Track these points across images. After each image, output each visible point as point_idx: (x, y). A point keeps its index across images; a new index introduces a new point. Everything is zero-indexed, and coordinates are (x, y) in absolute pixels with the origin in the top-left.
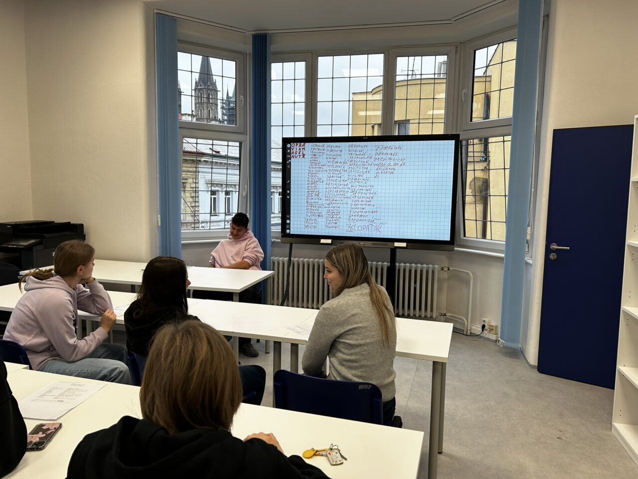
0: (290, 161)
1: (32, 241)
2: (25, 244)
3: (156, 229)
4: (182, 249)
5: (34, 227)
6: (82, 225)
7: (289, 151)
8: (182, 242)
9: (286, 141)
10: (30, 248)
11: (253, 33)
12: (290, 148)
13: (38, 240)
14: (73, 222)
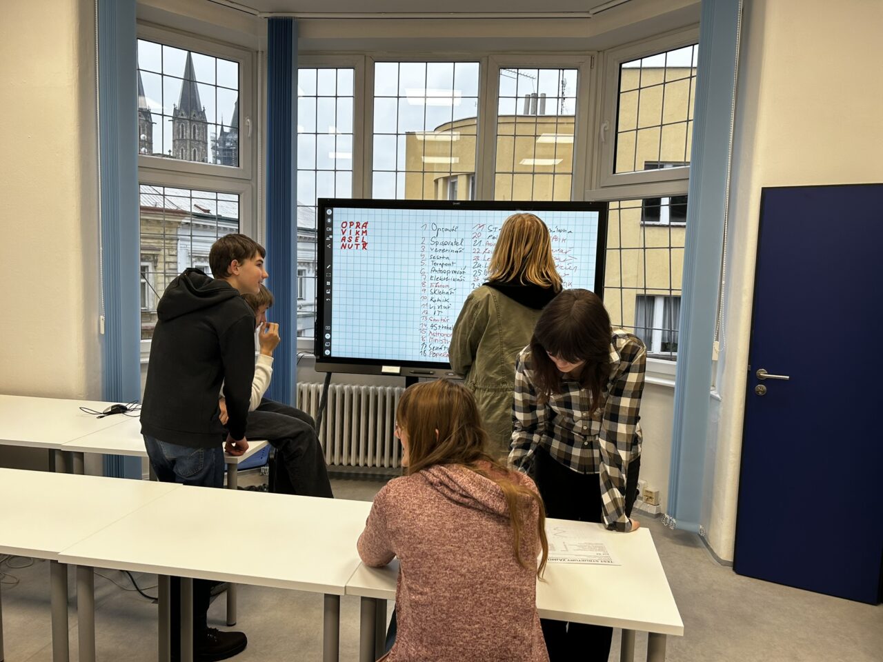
0: (331, 237)
3: (97, 339)
7: (329, 220)
9: (325, 205)
11: (269, 15)
12: (331, 217)
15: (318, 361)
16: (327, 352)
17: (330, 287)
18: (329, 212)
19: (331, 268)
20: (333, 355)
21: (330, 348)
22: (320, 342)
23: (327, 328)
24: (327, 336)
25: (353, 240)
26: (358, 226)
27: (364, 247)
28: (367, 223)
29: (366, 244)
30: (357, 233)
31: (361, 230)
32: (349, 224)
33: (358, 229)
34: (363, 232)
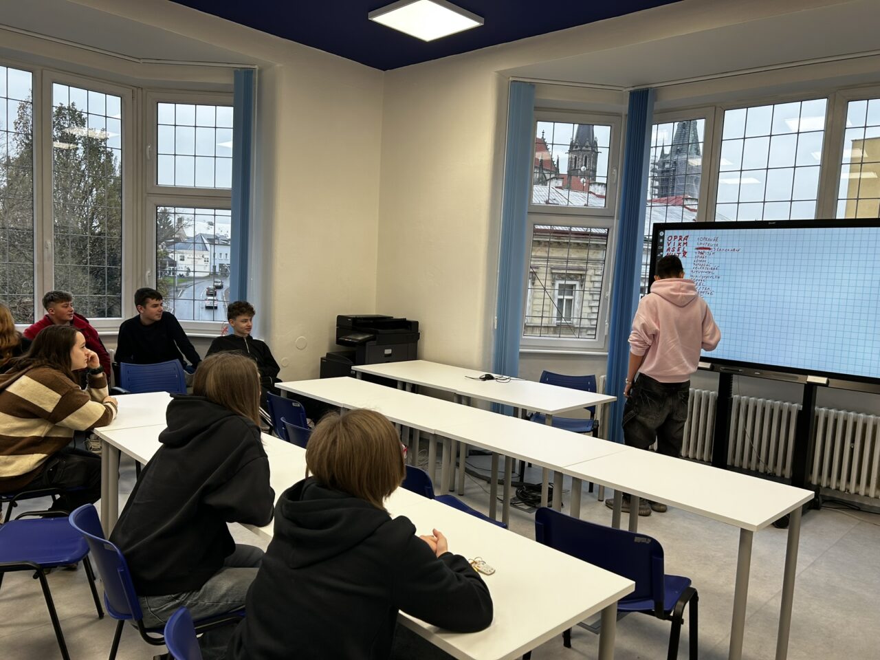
0: (661, 253)
1: (368, 336)
2: (360, 338)
3: (491, 331)
4: (520, 358)
5: (372, 321)
6: (417, 323)
7: (661, 241)
8: (521, 350)
9: (658, 228)
10: (363, 343)
11: (632, 89)
12: (663, 237)
13: (372, 335)
14: (408, 319)
18: (661, 234)
25: (676, 250)
26: (680, 239)
27: (684, 255)
28: (687, 237)
29: (686, 253)
30: (679, 244)
31: (682, 242)
32: (673, 238)
33: (680, 241)
34: (684, 244)
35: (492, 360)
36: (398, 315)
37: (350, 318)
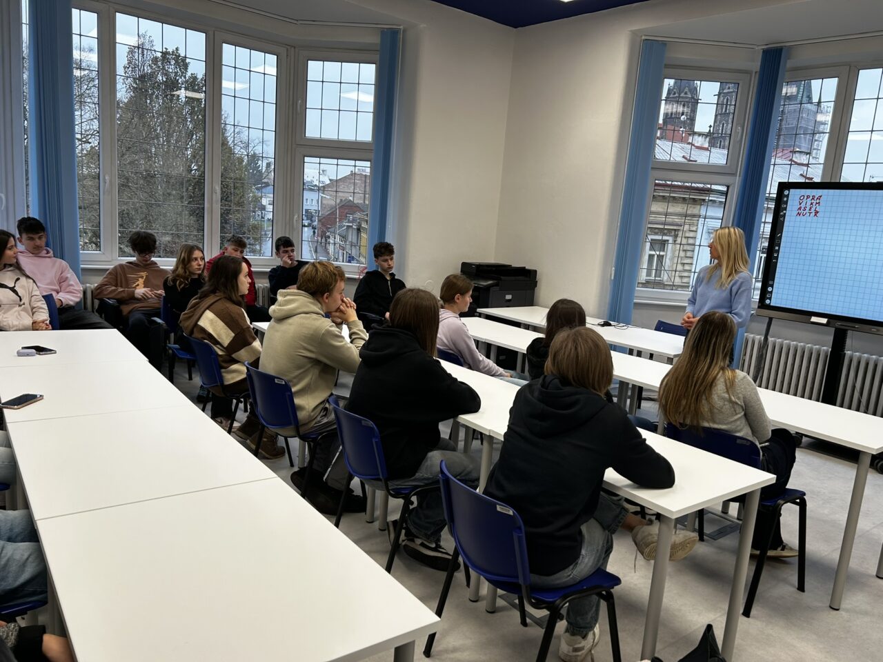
0: (784, 212)
1: (490, 282)
2: (485, 284)
3: (608, 283)
4: (634, 308)
5: (494, 269)
6: (536, 271)
7: (785, 199)
9: (783, 187)
10: (488, 288)
11: (765, 47)
12: (788, 196)
13: (495, 281)
14: (527, 267)
15: (759, 307)
16: (768, 302)
17: (778, 251)
18: (786, 192)
19: (781, 235)
20: (771, 304)
21: (770, 299)
22: (765, 294)
23: (771, 283)
24: (770, 289)
25: (808, 209)
26: (813, 199)
27: (815, 215)
28: (821, 196)
29: (818, 212)
30: (812, 204)
31: (815, 202)
32: (806, 198)
33: (813, 201)
34: (817, 203)
35: (606, 309)
36: (516, 264)
37: (474, 265)
